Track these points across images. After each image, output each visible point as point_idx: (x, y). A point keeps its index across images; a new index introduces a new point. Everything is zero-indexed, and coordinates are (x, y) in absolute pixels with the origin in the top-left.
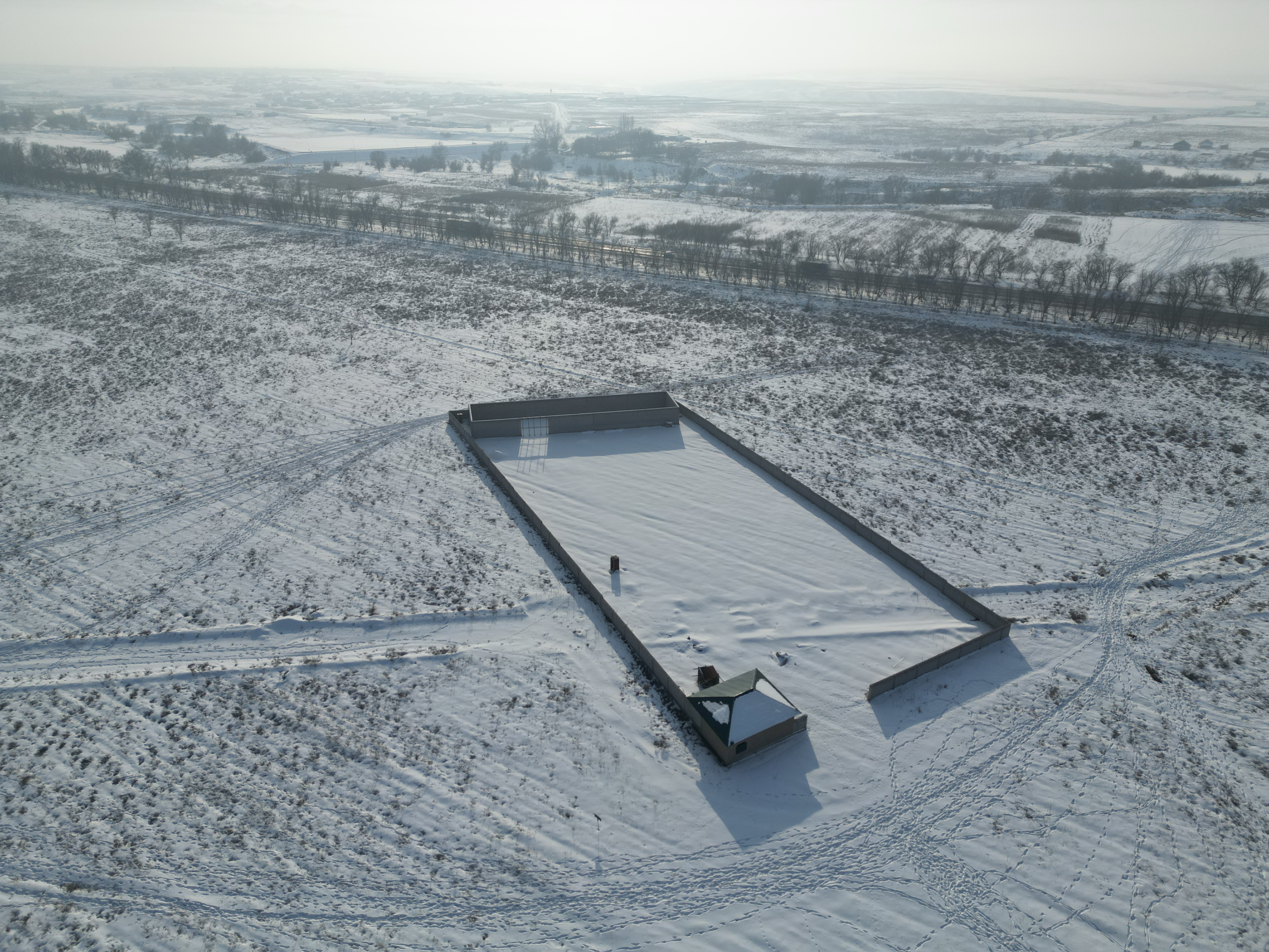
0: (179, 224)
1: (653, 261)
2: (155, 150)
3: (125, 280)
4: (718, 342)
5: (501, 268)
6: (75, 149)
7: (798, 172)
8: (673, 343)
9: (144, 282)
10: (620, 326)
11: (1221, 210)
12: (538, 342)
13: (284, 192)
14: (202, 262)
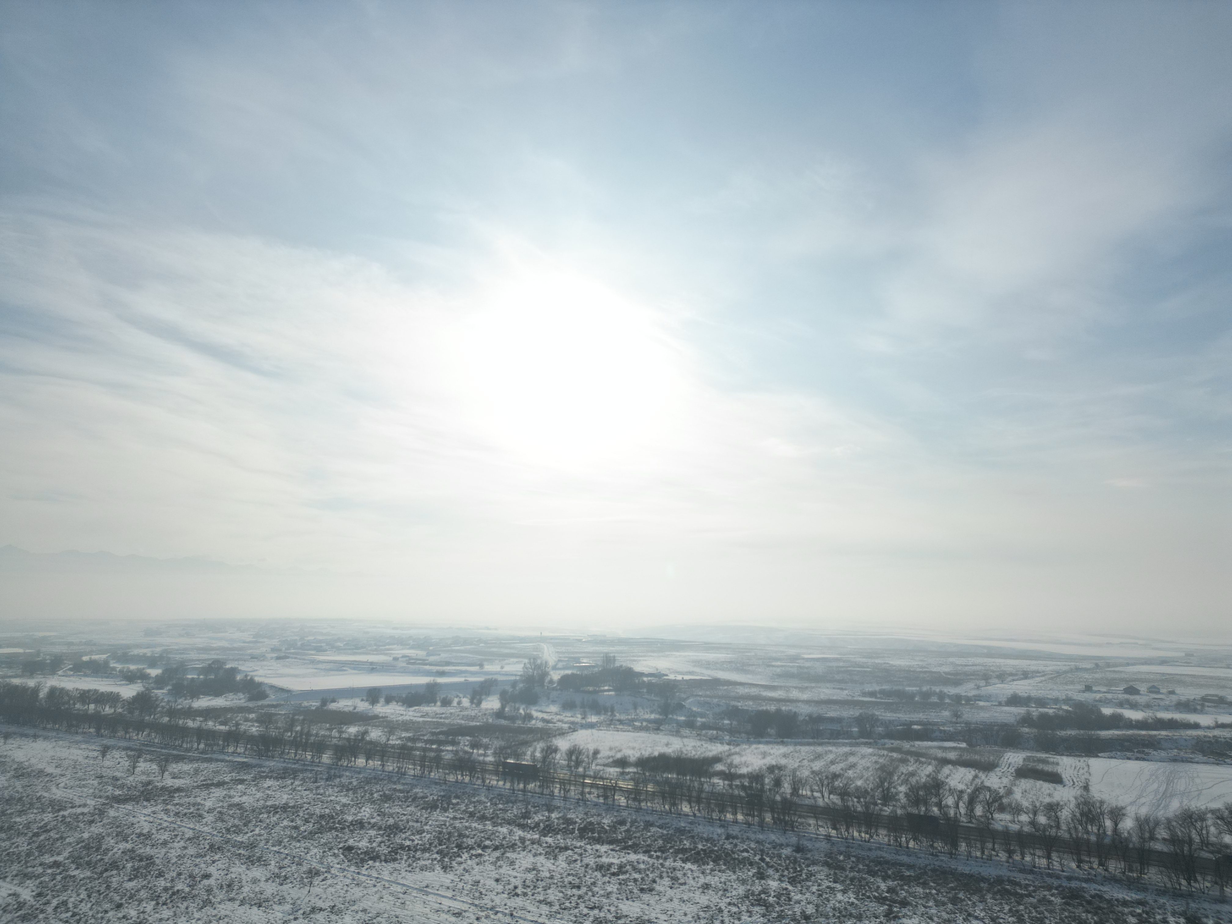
0: (164, 762)
1: (635, 795)
2: (164, 691)
3: (92, 822)
4: (706, 887)
5: (480, 802)
6: (89, 691)
7: (772, 708)
8: (657, 887)
9: (110, 823)
10: (600, 868)
11: (1193, 753)
12: (511, 887)
13: (276, 728)
14: (176, 801)
